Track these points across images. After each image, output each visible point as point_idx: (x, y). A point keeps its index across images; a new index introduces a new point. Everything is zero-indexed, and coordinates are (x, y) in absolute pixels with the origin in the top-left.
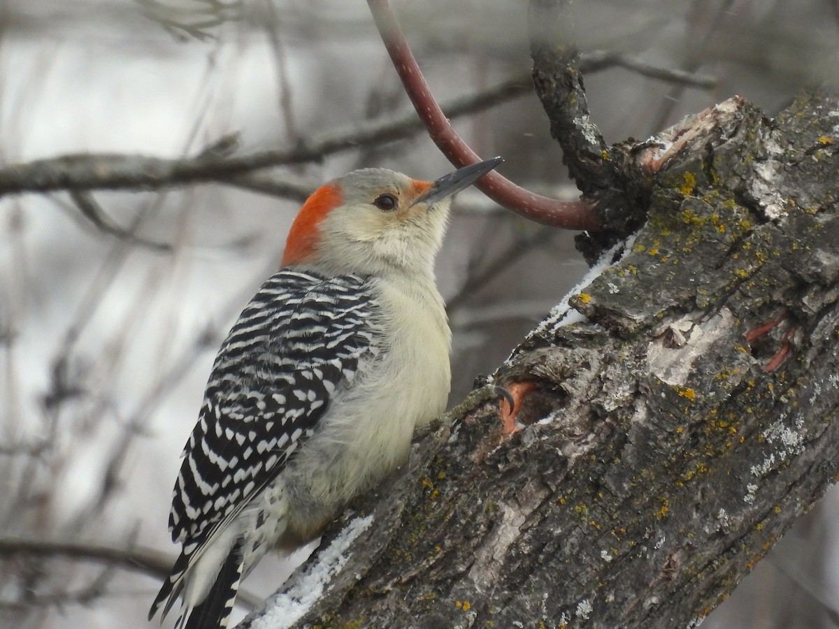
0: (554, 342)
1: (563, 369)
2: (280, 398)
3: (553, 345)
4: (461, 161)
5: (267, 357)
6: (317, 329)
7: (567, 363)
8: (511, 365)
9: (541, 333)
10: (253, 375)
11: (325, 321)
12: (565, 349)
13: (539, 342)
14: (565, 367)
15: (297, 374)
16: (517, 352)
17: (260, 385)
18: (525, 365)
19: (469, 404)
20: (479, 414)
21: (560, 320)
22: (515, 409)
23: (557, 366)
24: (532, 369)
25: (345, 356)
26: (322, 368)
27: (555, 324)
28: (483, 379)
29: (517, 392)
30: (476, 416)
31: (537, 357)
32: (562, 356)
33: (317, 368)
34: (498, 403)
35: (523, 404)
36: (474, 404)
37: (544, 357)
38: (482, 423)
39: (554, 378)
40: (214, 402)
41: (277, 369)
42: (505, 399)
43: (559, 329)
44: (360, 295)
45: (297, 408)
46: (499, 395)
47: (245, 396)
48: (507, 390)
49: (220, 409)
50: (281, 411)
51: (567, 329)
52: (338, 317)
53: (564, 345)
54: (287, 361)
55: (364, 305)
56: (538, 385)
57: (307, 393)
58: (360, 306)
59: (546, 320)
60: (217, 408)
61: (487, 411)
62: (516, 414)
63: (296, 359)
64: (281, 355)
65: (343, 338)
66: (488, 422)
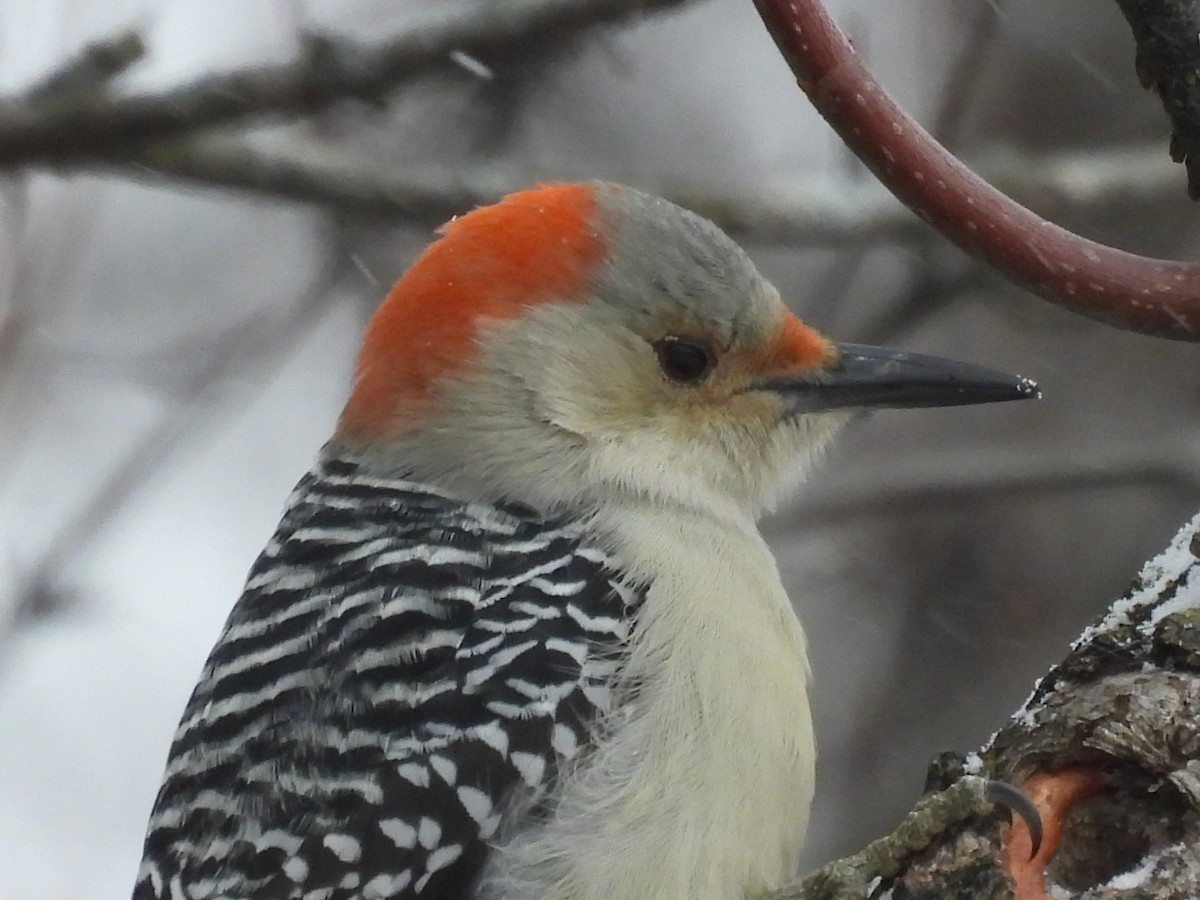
0: (1152, 657)
1: (1177, 736)
2: (343, 846)
3: (1148, 666)
4: (886, 152)
5: (305, 732)
6: (439, 639)
7: (1188, 716)
8: (1030, 720)
9: (1114, 633)
10: (270, 785)
11: (461, 617)
12: (1183, 677)
13: (1109, 658)
14: (1182, 728)
15: (387, 773)
16: (1048, 686)
17: (288, 813)
18: (1072, 722)
19: (913, 832)
20: (945, 861)
21: (1168, 593)
22: (1044, 846)
23: (1159, 726)
24: (1090, 735)
25: (511, 710)
26: (453, 751)
27: (1153, 606)
28: (952, 765)
29: (1049, 798)
30: (934, 867)
31: (1106, 699)
32: (1174, 697)
33: (441, 752)
34: (997, 829)
35: (1068, 833)
36: (928, 833)
37: (1123, 701)
38: (952, 886)
39: (1151, 759)
40: (168, 868)
41: (334, 764)
42: (1017, 817)
43: (1165, 621)
44: (552, 535)
45: (394, 870)
46: (998, 806)
47: (251, 847)
48: (1024, 792)
49: (184, 884)
50: (351, 880)
51: (1189, 620)
52: (490, 601)
53: (1181, 667)
54: (360, 738)
55: (564, 561)
56: (1108, 778)
57: (416, 825)
58: (551, 566)
59: (1129, 596)
60: (175, 884)
61: (964, 854)
62: (1048, 860)
63: (385, 731)
64: (343, 723)
65: (507, 656)
66: (967, 884)
